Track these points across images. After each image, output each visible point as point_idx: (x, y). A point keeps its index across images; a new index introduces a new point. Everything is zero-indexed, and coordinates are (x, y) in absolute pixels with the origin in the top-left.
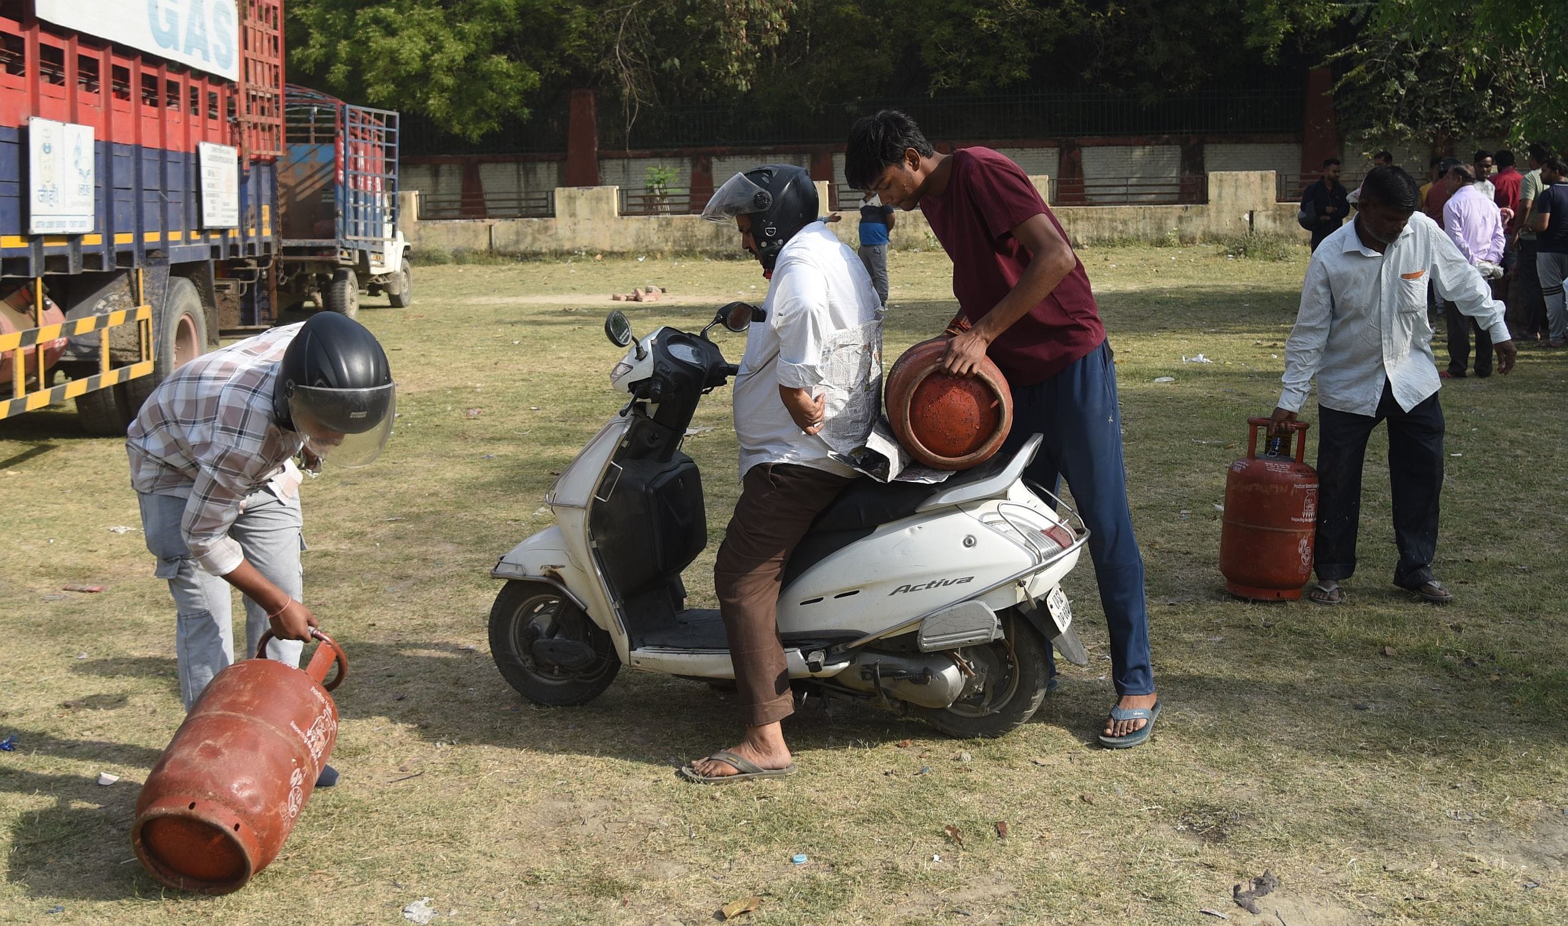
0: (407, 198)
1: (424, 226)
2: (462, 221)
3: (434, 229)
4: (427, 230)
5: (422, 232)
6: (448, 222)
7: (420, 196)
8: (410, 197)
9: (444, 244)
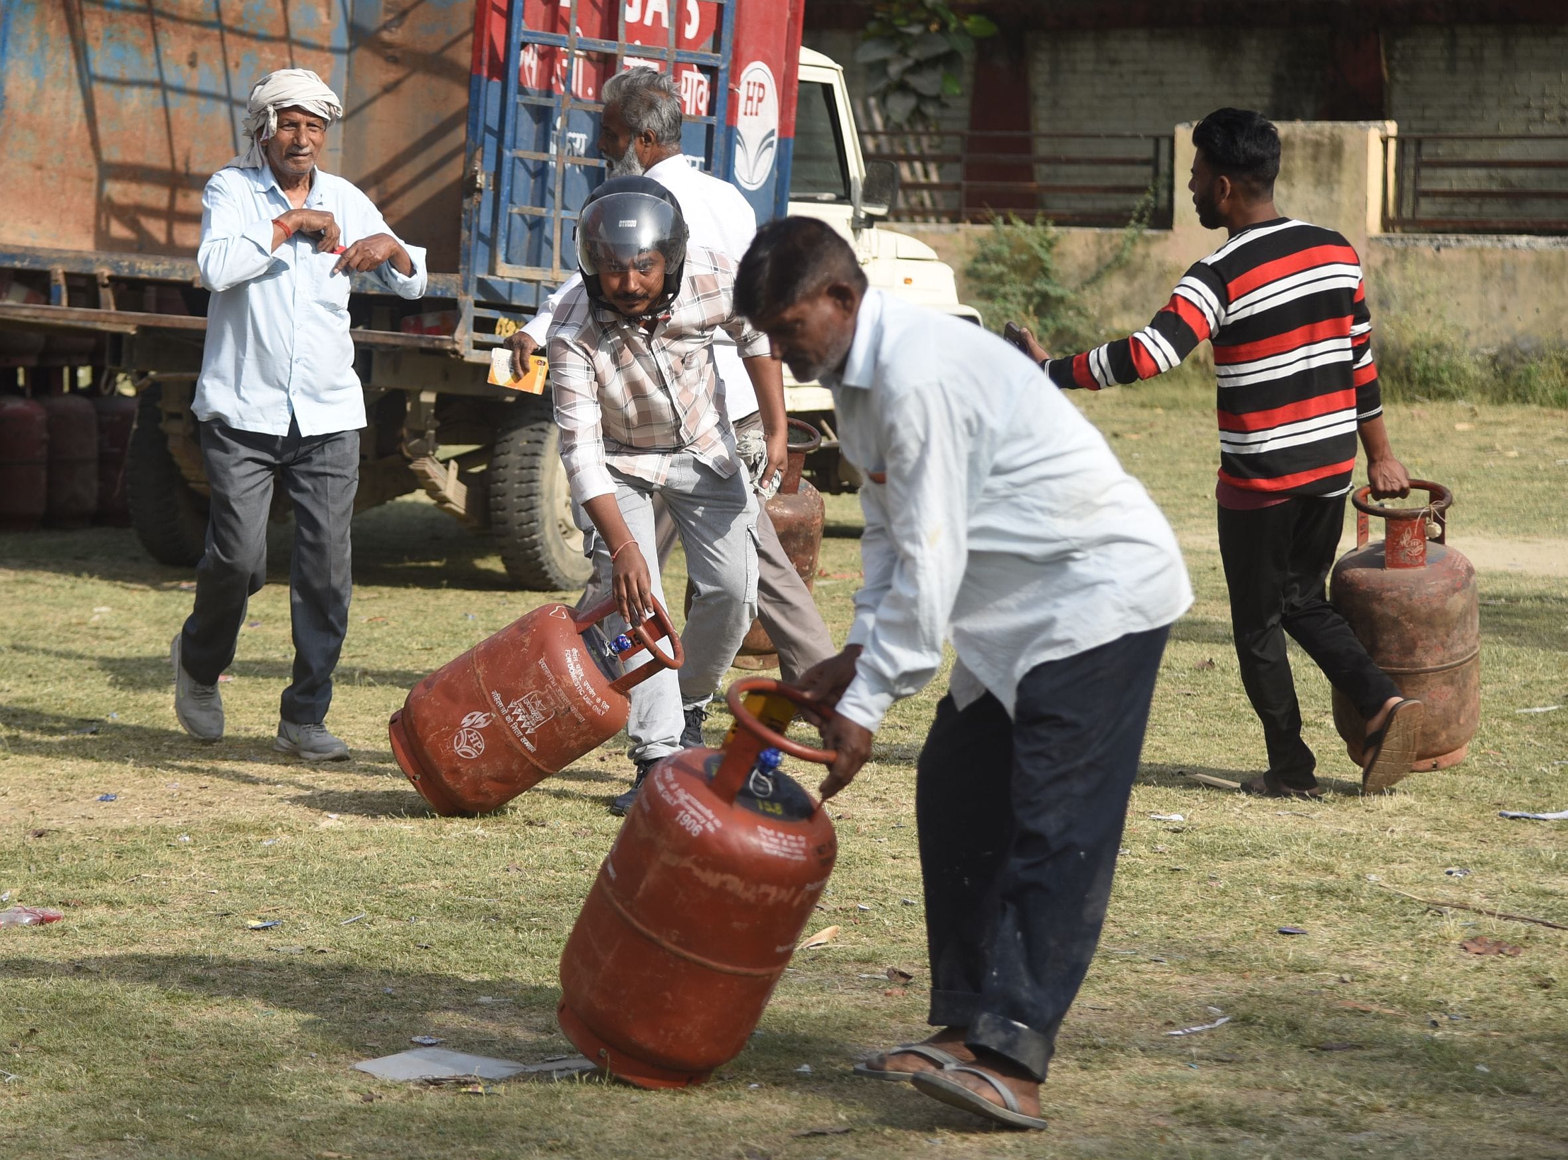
0: (1348, 149)
1: (1403, 255)
2: (1542, 242)
3: (1438, 266)
4: (1411, 269)
5: (1393, 278)
6: (1487, 242)
7: (1401, 141)
8: (1364, 145)
9: (1470, 324)
